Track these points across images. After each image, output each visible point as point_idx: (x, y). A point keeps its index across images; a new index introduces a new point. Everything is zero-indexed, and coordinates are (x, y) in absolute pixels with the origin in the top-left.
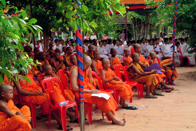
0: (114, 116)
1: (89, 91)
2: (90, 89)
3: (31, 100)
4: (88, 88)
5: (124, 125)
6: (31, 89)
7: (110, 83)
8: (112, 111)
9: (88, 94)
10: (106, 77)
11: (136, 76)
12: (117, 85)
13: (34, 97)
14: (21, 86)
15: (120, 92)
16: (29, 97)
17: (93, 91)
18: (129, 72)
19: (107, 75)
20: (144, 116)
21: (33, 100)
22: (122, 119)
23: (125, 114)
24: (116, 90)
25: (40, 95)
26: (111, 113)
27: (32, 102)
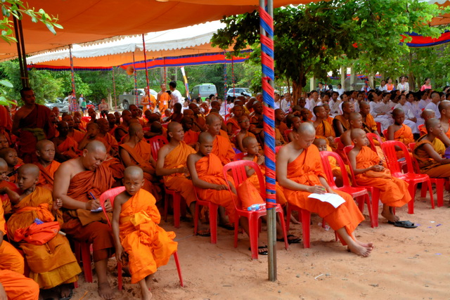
0: (350, 238)
1: (307, 187)
2: (310, 185)
3: (210, 197)
4: (308, 183)
5: (366, 256)
6: (213, 178)
7: (364, 176)
8: (345, 227)
9: (304, 193)
10: (358, 162)
11: (430, 163)
12: (378, 179)
13: (215, 192)
14: (198, 172)
15: (381, 193)
16: (208, 192)
17: (314, 189)
18: (417, 154)
19: (360, 160)
20: (420, 243)
21: (212, 197)
22: (366, 244)
23: (384, 235)
24: (374, 188)
25: (226, 189)
26: (343, 232)
27: (212, 200)
